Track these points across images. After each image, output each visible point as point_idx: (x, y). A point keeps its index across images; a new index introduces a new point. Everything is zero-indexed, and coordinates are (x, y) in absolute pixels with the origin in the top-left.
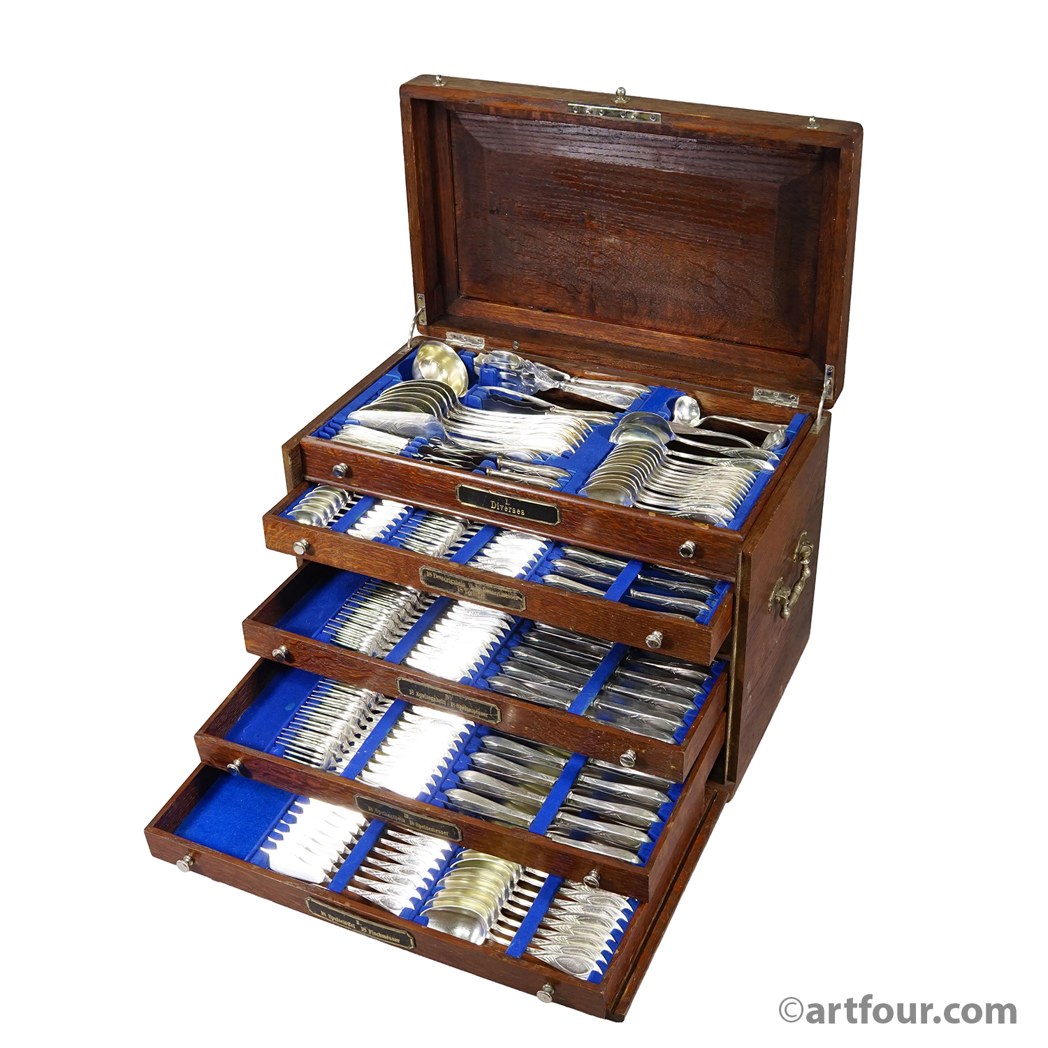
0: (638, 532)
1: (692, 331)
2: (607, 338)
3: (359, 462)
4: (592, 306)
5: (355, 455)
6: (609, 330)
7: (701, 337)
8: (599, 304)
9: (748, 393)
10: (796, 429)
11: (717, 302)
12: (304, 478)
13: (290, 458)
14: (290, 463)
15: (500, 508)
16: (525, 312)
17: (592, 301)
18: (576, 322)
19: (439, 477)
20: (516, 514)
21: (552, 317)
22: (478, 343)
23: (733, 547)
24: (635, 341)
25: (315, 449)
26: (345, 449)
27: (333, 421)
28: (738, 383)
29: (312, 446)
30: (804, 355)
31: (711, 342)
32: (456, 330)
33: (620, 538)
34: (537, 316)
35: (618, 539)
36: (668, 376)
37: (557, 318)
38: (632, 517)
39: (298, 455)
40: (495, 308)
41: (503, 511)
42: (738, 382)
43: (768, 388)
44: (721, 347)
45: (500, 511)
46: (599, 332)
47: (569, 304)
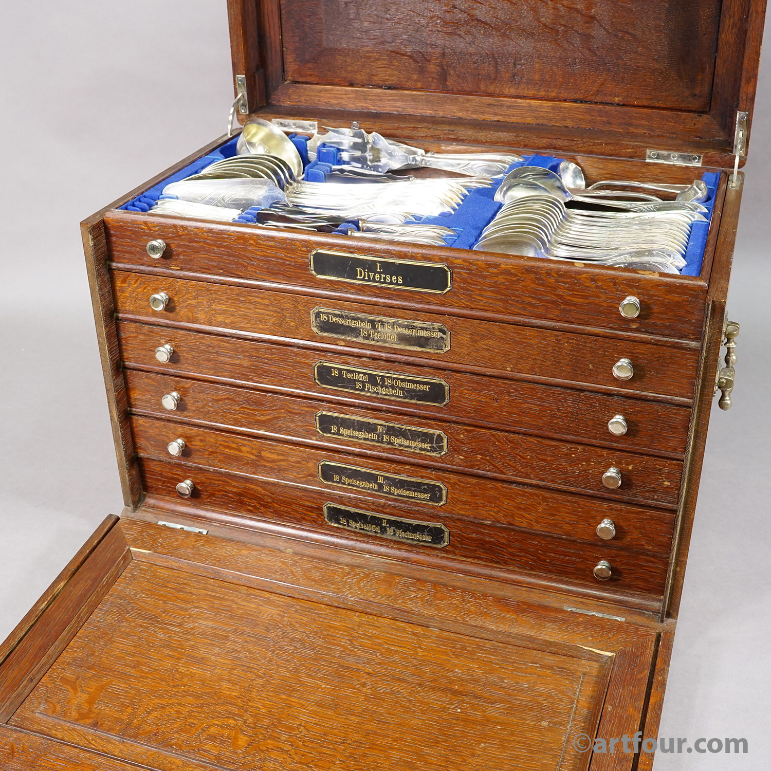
0: (559, 292)
1: (564, 95)
2: (460, 114)
3: (181, 236)
4: (443, 76)
5: (175, 226)
6: (463, 103)
7: (575, 101)
8: (452, 72)
9: (639, 157)
10: (713, 184)
11: (596, 55)
12: (110, 266)
13: (90, 237)
14: (91, 243)
15: (369, 276)
16: (363, 92)
17: (443, 69)
18: (424, 97)
19: (286, 243)
20: (391, 283)
21: (396, 95)
22: (310, 126)
23: (693, 299)
24: (496, 114)
25: (123, 227)
26: (162, 220)
27: (145, 197)
28: (627, 147)
29: (118, 221)
30: (701, 112)
31: (587, 106)
32: (284, 116)
33: (534, 302)
34: (378, 95)
35: (531, 304)
36: (540, 146)
37: (402, 95)
38: (551, 270)
39: (101, 233)
40: (326, 90)
41: (374, 280)
42: (627, 145)
43: (664, 149)
44: (600, 110)
45: (369, 280)
46: (451, 107)
47: (415, 77)
